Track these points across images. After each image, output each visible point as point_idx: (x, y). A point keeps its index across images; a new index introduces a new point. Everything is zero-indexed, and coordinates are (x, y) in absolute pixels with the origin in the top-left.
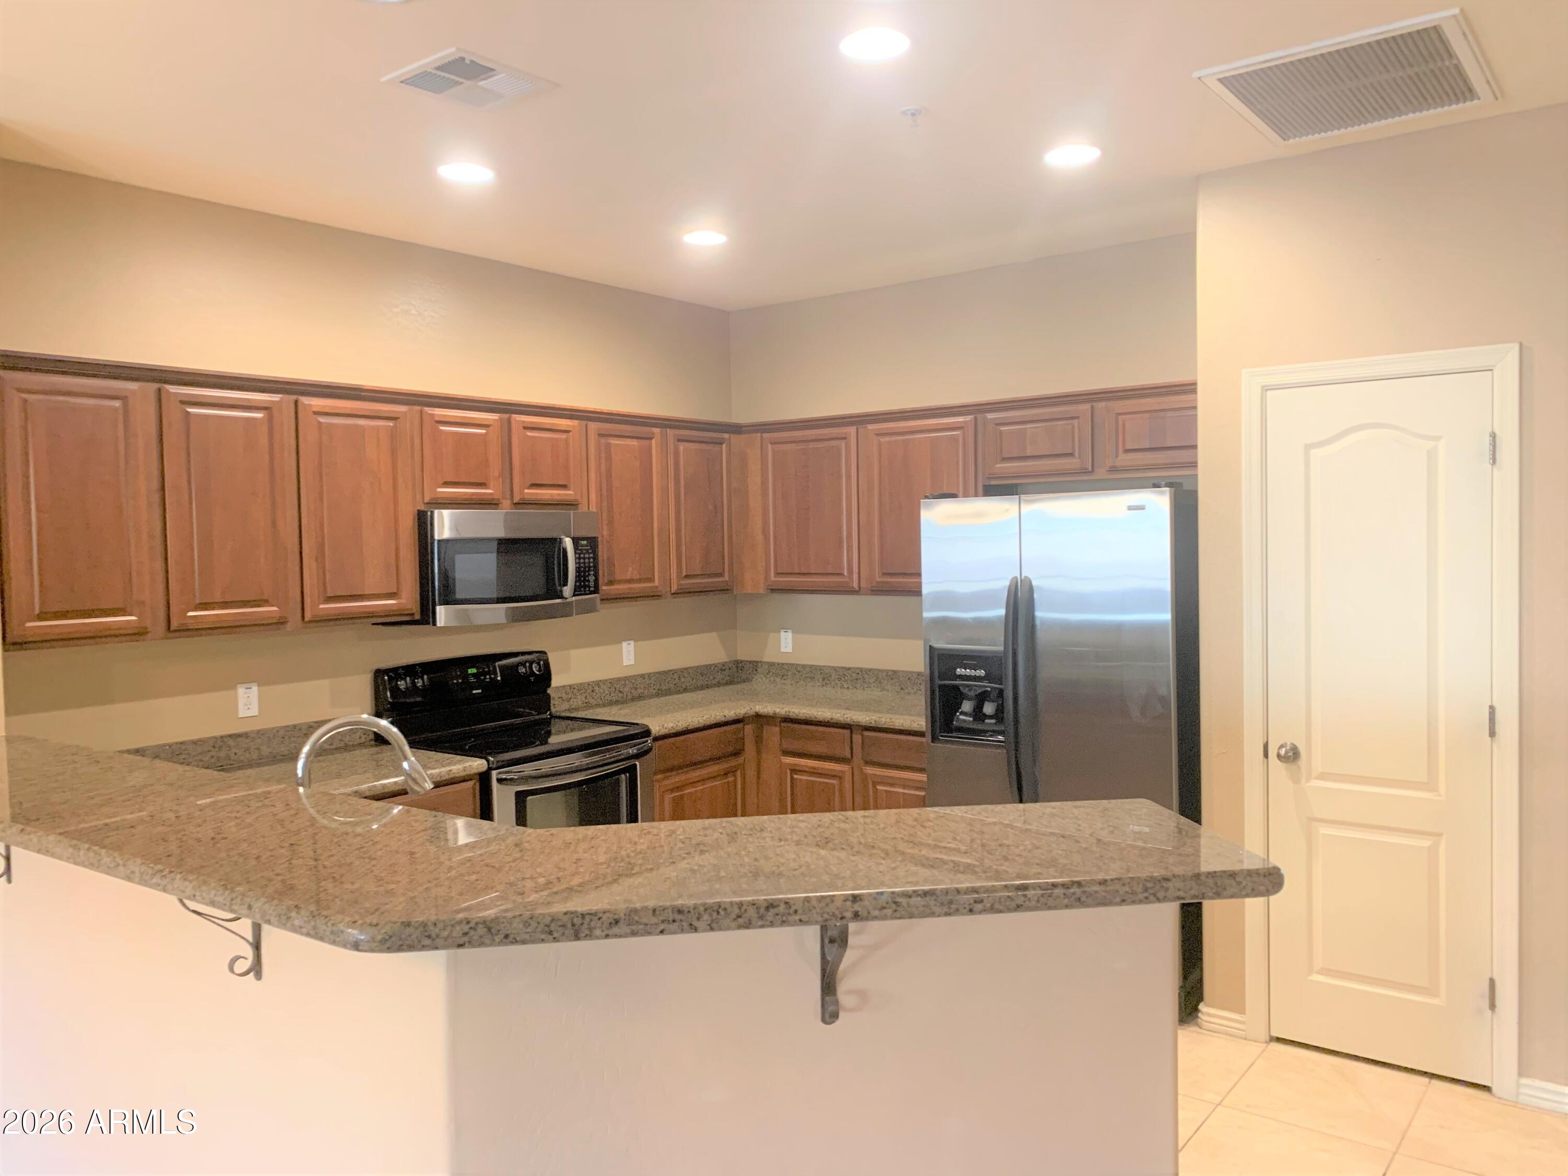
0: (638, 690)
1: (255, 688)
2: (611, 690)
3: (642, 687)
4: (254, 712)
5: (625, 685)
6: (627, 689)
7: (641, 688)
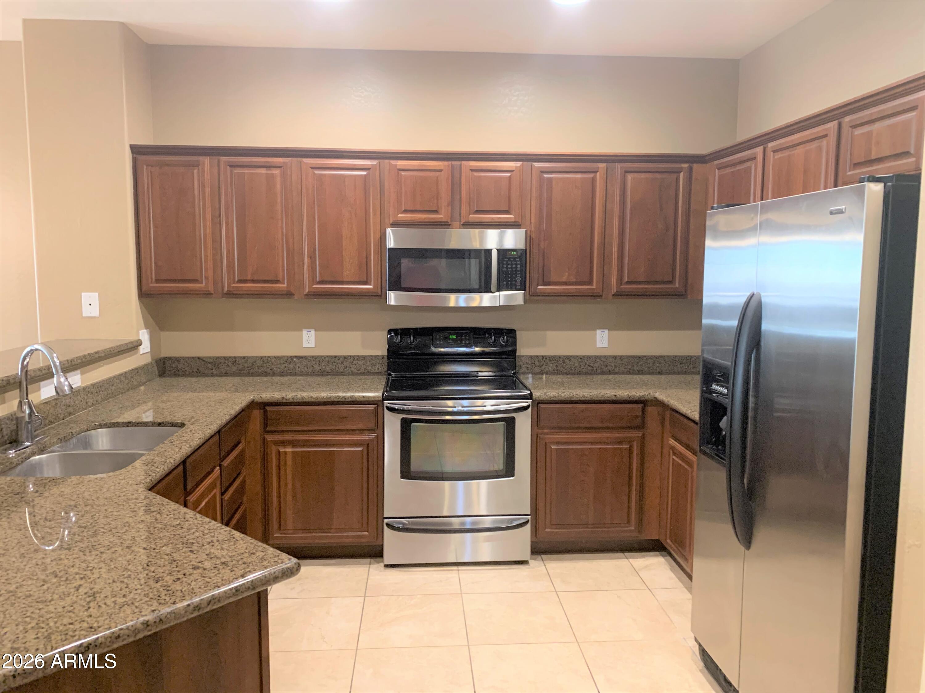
0: (608, 367)
1: (313, 332)
2: (581, 364)
3: (613, 365)
4: (312, 345)
5: (595, 362)
6: (596, 365)
7: (611, 366)
